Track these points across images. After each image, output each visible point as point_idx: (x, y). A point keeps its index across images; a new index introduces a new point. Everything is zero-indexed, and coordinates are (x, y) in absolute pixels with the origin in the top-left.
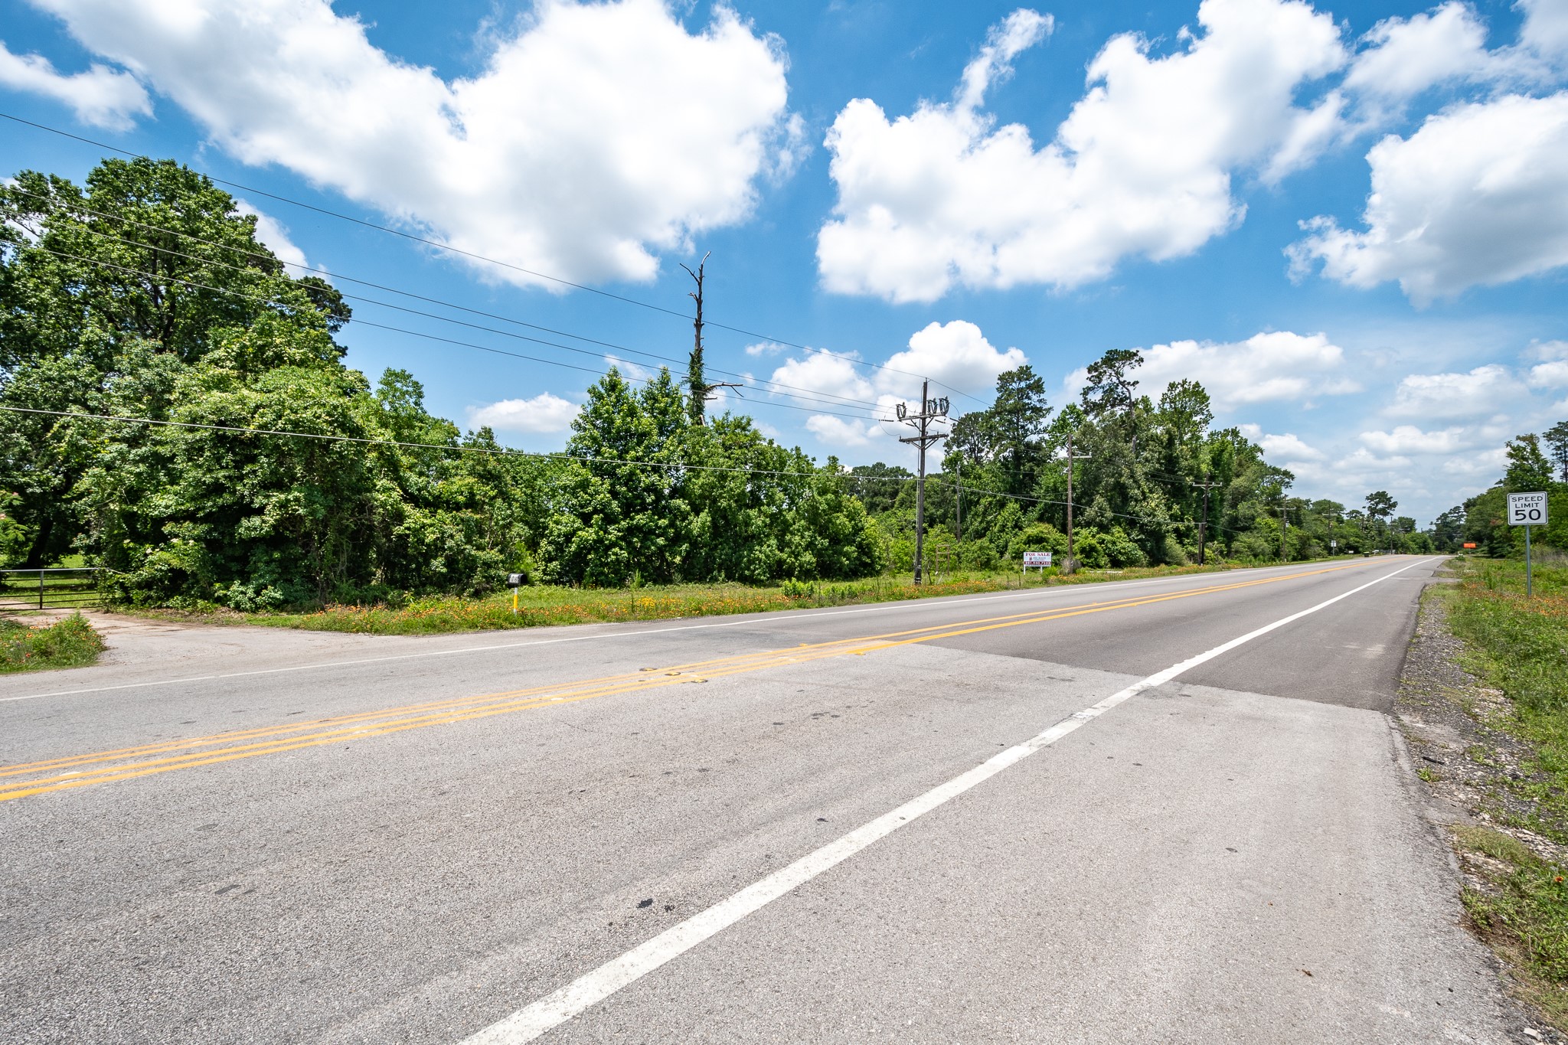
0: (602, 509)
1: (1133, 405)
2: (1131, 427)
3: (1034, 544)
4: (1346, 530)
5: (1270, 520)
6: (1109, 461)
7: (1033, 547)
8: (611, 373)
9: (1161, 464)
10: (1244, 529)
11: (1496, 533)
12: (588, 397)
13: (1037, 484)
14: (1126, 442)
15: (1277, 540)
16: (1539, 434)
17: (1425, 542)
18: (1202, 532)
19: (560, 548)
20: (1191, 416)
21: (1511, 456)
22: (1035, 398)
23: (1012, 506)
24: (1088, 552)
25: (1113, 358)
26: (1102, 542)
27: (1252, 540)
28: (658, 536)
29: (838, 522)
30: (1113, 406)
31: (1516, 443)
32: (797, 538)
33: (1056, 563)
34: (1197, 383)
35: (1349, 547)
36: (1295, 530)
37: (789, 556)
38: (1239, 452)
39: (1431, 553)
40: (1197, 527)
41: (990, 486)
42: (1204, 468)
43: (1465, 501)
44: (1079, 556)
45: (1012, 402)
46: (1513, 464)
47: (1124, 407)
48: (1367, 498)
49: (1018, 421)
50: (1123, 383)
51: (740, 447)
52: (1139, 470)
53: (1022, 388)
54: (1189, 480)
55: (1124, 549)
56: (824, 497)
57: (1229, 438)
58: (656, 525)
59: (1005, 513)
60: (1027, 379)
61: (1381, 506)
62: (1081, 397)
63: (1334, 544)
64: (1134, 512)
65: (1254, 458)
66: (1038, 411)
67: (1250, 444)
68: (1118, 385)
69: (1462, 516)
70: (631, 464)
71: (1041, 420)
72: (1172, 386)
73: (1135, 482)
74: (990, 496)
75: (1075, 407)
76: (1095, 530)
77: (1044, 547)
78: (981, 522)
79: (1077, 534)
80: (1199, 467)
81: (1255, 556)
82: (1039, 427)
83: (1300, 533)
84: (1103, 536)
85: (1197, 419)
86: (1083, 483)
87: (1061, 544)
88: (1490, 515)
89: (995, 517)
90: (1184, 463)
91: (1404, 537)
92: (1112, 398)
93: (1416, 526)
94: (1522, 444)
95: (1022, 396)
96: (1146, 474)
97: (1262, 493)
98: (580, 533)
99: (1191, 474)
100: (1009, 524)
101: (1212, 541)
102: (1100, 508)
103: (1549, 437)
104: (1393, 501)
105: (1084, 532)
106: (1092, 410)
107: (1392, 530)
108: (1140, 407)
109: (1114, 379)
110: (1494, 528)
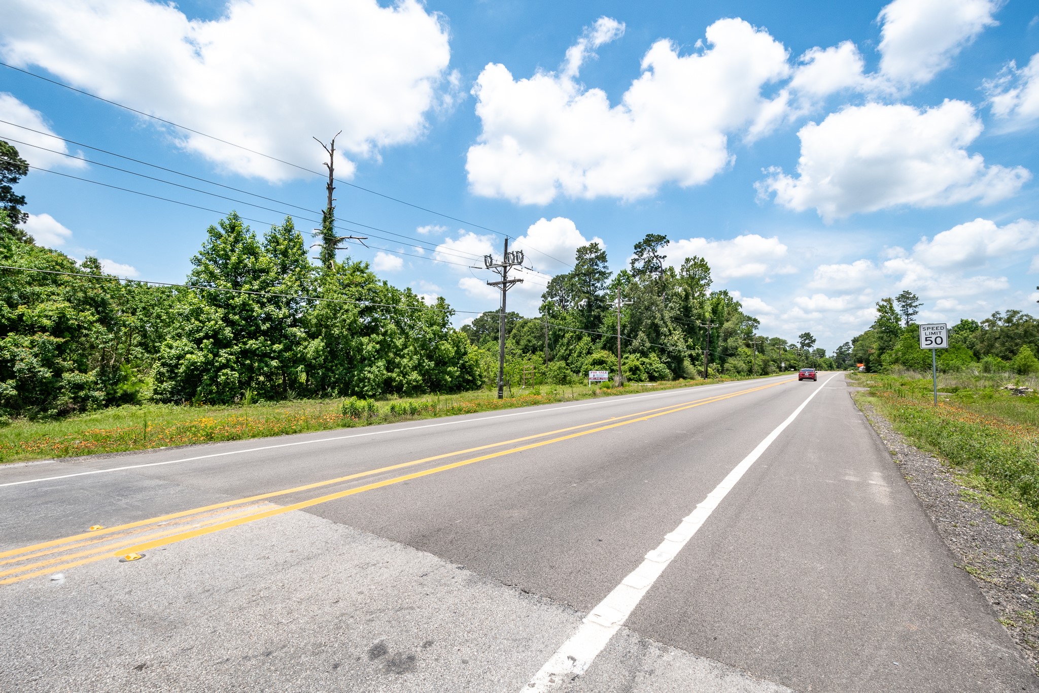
0: (215, 335)
1: (663, 272)
2: (662, 287)
3: (597, 365)
4: (789, 356)
5: (746, 350)
6: (648, 308)
7: (597, 367)
8: (232, 217)
9: (681, 312)
10: (731, 355)
11: (871, 358)
12: (207, 236)
13: (603, 324)
14: (659, 296)
15: (751, 362)
16: (894, 298)
17: (831, 363)
18: (706, 357)
19: (173, 368)
20: (699, 280)
21: (879, 310)
22: (601, 265)
23: (586, 339)
24: (634, 370)
25: (653, 240)
26: (643, 363)
27: (736, 362)
28: (273, 358)
29: (443, 348)
30: (651, 272)
31: (881, 303)
32: (405, 360)
33: (610, 379)
34: (703, 259)
35: (791, 367)
36: (761, 356)
37: (398, 375)
38: (728, 305)
39: (834, 370)
40: (703, 354)
41: (572, 325)
42: (707, 315)
43: (853, 339)
44: (628, 374)
45: (586, 267)
46: (880, 316)
47: (658, 273)
48: (800, 337)
49: (590, 281)
50: (656, 257)
51: (356, 286)
52: (667, 315)
53: (593, 258)
54: (698, 322)
55: (657, 368)
56: (431, 328)
57: (722, 296)
58: (271, 349)
59: (581, 344)
60: (596, 252)
61: (807, 341)
62: (631, 265)
63: (783, 365)
64: (664, 343)
65: (736, 310)
66: (602, 274)
67: (734, 301)
68: (653, 258)
69: (850, 348)
70: (244, 297)
71: (605, 280)
72: (688, 260)
73: (664, 323)
74: (572, 332)
75: (626, 272)
76: (638, 355)
77: (604, 367)
78: (565, 350)
79: (627, 358)
80: (704, 315)
81: (739, 372)
82: (604, 285)
83: (764, 358)
84: (644, 359)
85: (702, 282)
86: (631, 323)
87: (615, 365)
88: (867, 347)
89: (575, 346)
90: (695, 311)
91: (820, 361)
92: (650, 267)
93: (826, 354)
94: (885, 304)
95: (593, 263)
96: (671, 317)
97: (742, 332)
98: (188, 356)
99: (700, 319)
100: (584, 352)
101: (712, 363)
102: (642, 341)
103: (898, 299)
104: (813, 338)
105: (632, 357)
106: (638, 274)
107: (813, 356)
108: (669, 273)
109: (652, 254)
110: (870, 355)
